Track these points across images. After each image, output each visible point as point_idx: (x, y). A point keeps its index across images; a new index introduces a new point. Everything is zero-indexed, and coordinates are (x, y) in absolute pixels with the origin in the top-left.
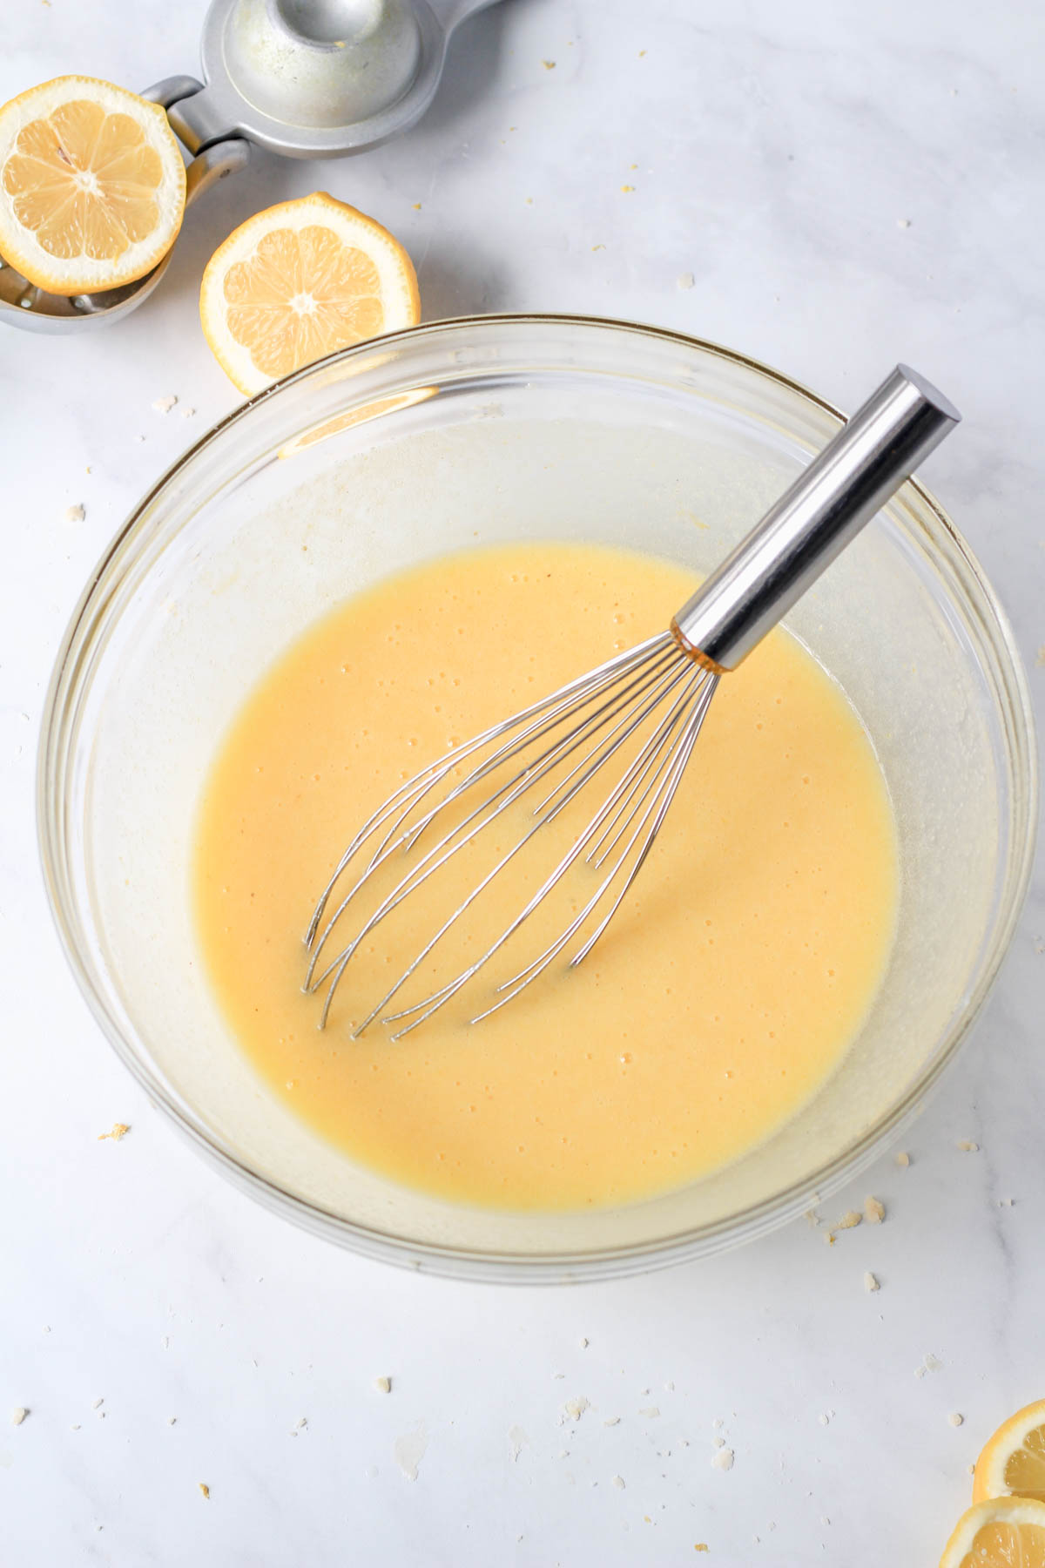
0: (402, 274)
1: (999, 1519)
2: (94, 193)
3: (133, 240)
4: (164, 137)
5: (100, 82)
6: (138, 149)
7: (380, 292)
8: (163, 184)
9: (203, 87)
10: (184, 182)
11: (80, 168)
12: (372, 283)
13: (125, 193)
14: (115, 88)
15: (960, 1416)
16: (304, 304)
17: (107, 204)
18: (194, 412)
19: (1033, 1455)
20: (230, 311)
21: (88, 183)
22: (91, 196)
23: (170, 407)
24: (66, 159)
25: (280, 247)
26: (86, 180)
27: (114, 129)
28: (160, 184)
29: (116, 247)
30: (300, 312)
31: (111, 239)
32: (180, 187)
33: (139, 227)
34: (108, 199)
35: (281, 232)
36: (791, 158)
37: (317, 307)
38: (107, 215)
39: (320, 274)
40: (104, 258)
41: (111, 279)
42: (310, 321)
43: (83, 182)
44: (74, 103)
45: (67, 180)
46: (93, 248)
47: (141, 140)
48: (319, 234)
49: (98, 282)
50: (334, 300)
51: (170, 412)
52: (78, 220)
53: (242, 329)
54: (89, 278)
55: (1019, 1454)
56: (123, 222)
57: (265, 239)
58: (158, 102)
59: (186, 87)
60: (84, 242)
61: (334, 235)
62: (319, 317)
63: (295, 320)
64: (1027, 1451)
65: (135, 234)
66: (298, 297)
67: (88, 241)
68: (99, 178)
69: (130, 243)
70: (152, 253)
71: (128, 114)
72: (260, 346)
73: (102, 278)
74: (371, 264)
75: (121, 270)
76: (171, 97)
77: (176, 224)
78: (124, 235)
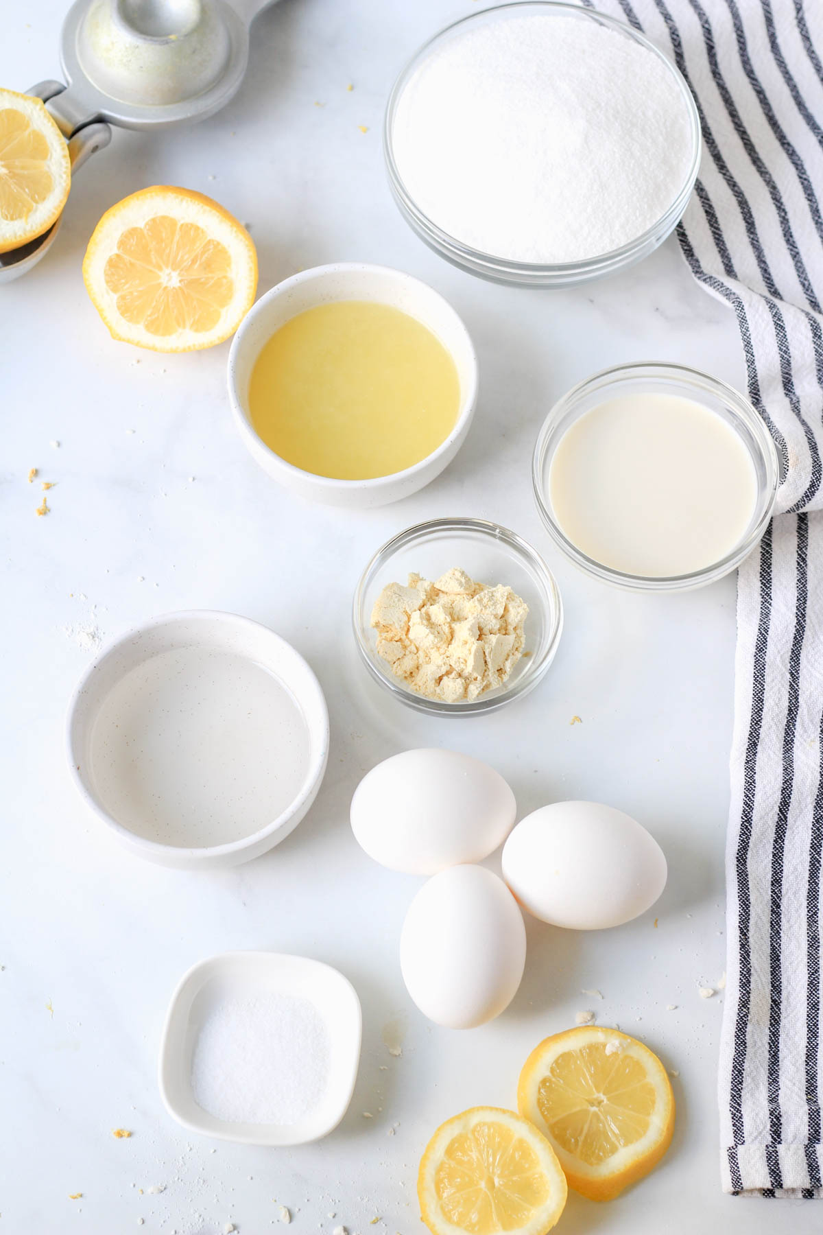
3: (37, 202)
4: (46, 121)
6: (27, 133)
8: (52, 156)
9: (65, 88)
10: (67, 152)
13: (24, 168)
17: (11, 178)
27: (5, 120)
28: (49, 156)
29: (24, 209)
31: (20, 204)
32: (65, 156)
33: (39, 189)
34: (11, 174)
38: (12, 187)
40: (16, 219)
41: (25, 234)
46: (7, 213)
47: (28, 125)
49: (16, 238)
56: (27, 190)
58: (38, 95)
59: (54, 88)
65: (37, 197)
67: (2, 208)
68: (1, 159)
69: (34, 204)
70: (53, 210)
71: (14, 108)
73: (18, 234)
75: (32, 227)
76: (46, 94)
77: (67, 185)
78: (29, 199)
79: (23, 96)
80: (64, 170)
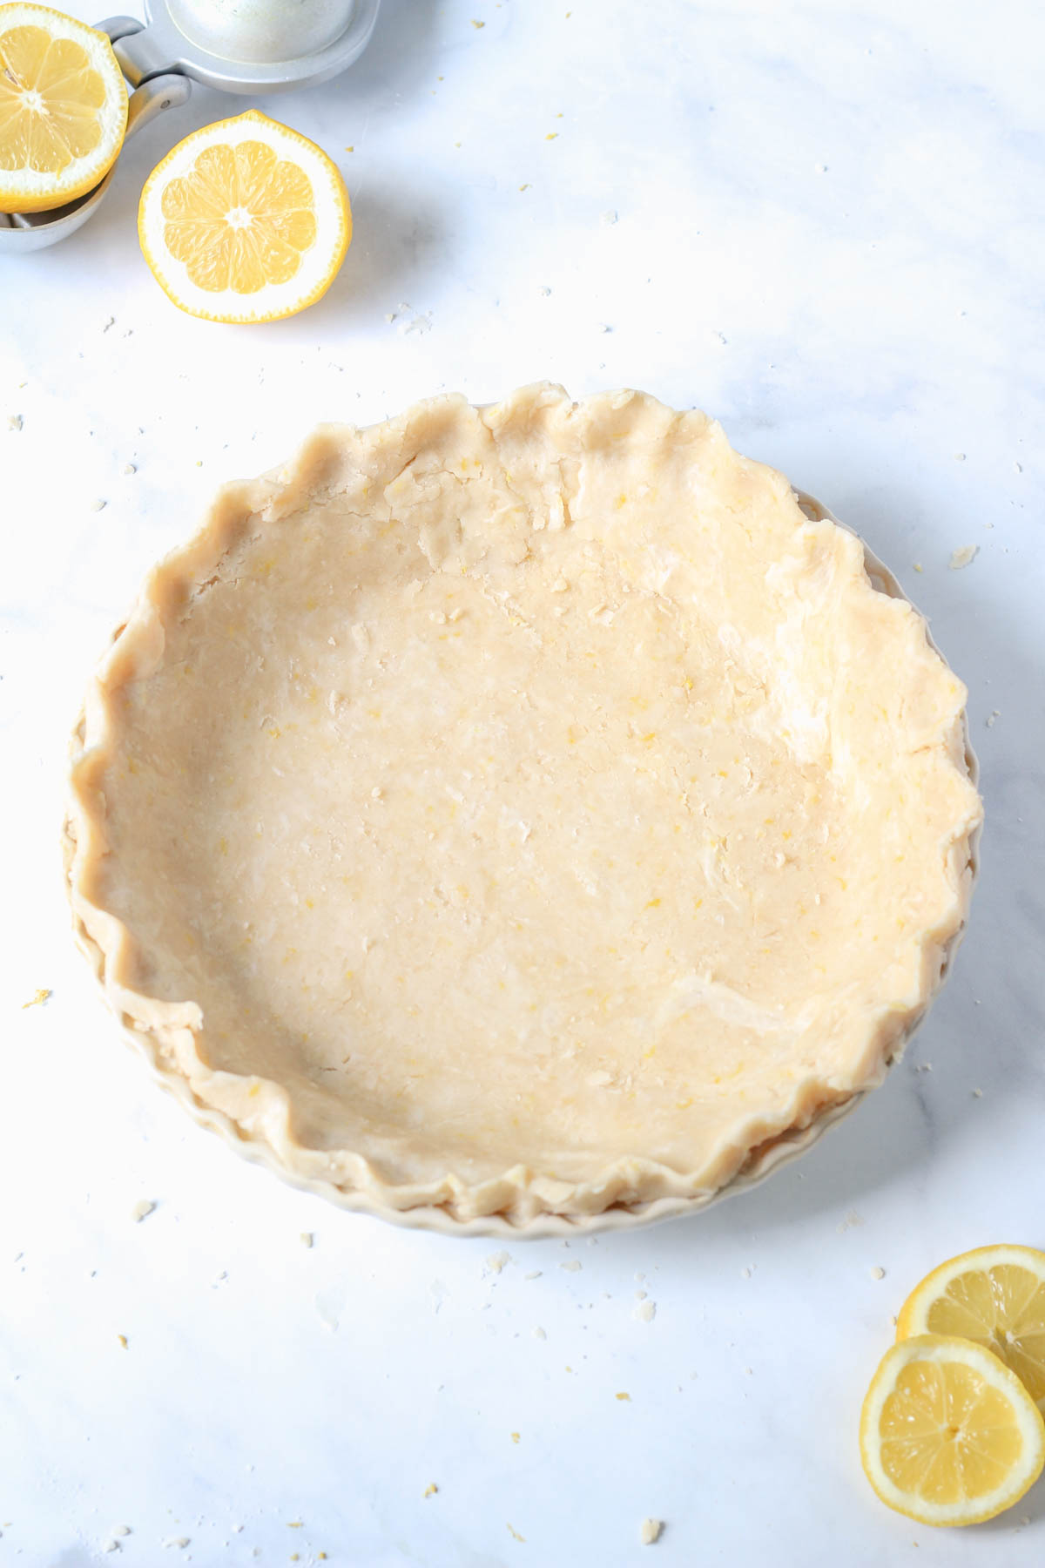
0: (335, 187)
1: (922, 1358)
2: (39, 111)
3: (76, 156)
4: (108, 62)
5: (47, 10)
6: (81, 73)
7: (313, 205)
8: (106, 105)
9: (144, 28)
11: (26, 87)
12: (306, 197)
13: (69, 112)
14: (61, 16)
15: (882, 1270)
16: (239, 218)
17: (51, 121)
18: (131, 332)
19: (956, 1303)
20: (167, 227)
21: (33, 101)
22: (36, 113)
23: (107, 327)
24: (12, 78)
25: (217, 162)
26: (31, 100)
27: (60, 52)
28: (103, 104)
29: (59, 160)
30: (235, 225)
31: (54, 153)
32: (122, 108)
33: (82, 142)
34: (52, 117)
35: (218, 148)
36: (712, 109)
37: (252, 221)
38: (50, 131)
39: (255, 187)
40: (47, 171)
41: (53, 191)
42: (245, 235)
43: (29, 102)
44: (22, 28)
45: (15, 98)
46: (36, 162)
47: (85, 63)
48: (254, 149)
49: (41, 193)
50: (269, 213)
51: (107, 332)
52: (24, 136)
53: (178, 245)
54: (32, 189)
55: (941, 1301)
56: (67, 138)
57: (202, 155)
58: (108, 32)
59: (129, 26)
60: (29, 156)
61: (269, 150)
62: (253, 230)
63: (230, 234)
64: (949, 1298)
65: (77, 150)
66: (233, 211)
67: (32, 155)
68: (44, 97)
69: (73, 158)
70: (93, 169)
71: (74, 40)
72: (196, 261)
73: (45, 189)
74: (305, 177)
75: (64, 183)
76: (115, 33)
77: (118, 142)
78: (68, 151)
79: (89, 30)
80: (117, 123)
